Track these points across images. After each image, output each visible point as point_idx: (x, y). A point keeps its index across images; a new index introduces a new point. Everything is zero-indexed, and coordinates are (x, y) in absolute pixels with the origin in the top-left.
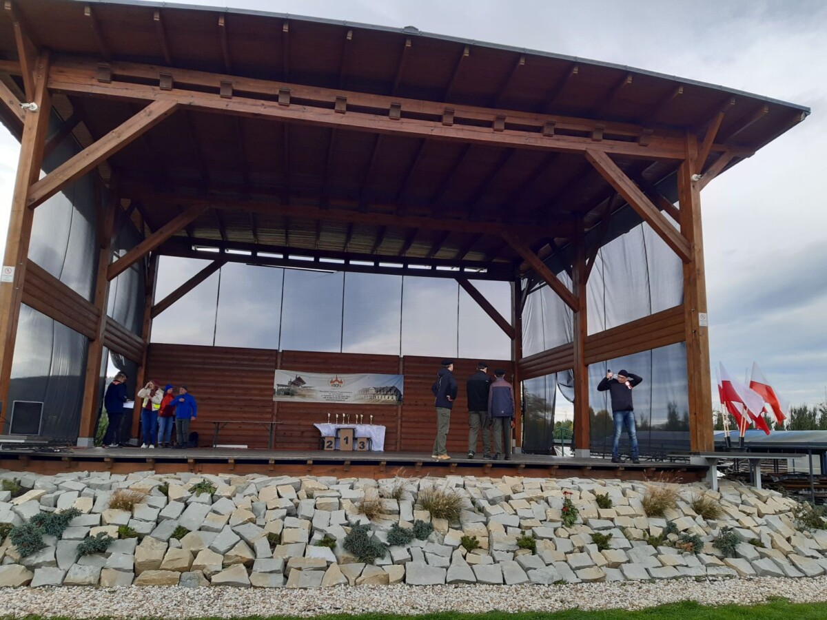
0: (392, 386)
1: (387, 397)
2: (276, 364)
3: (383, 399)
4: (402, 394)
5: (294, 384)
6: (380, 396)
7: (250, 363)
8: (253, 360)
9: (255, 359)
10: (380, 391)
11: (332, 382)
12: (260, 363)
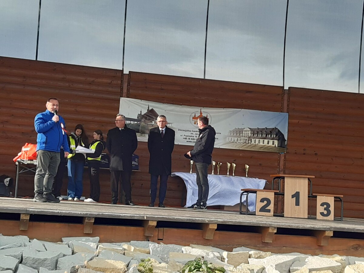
0: (272, 126)
1: (266, 141)
2: (122, 89)
3: (261, 144)
4: (286, 138)
5: (146, 118)
6: (257, 140)
7: (87, 87)
8: (90, 83)
9: (93, 81)
10: (258, 133)
11: (195, 118)
12: (100, 88)
